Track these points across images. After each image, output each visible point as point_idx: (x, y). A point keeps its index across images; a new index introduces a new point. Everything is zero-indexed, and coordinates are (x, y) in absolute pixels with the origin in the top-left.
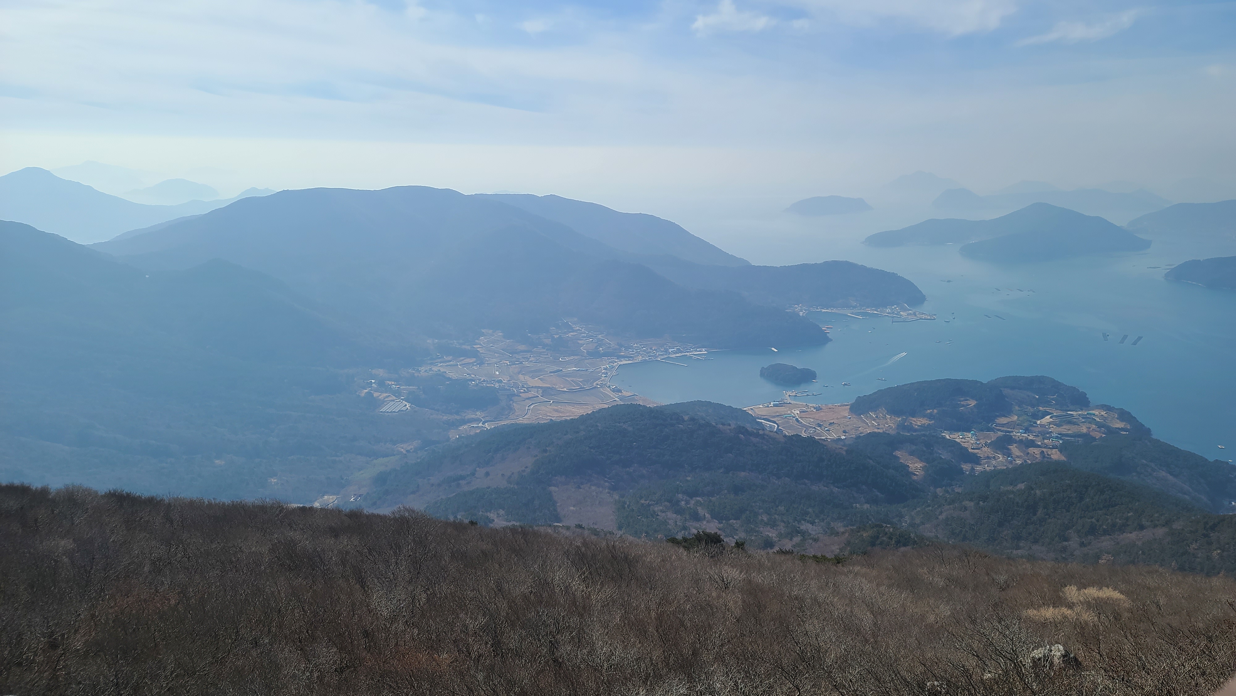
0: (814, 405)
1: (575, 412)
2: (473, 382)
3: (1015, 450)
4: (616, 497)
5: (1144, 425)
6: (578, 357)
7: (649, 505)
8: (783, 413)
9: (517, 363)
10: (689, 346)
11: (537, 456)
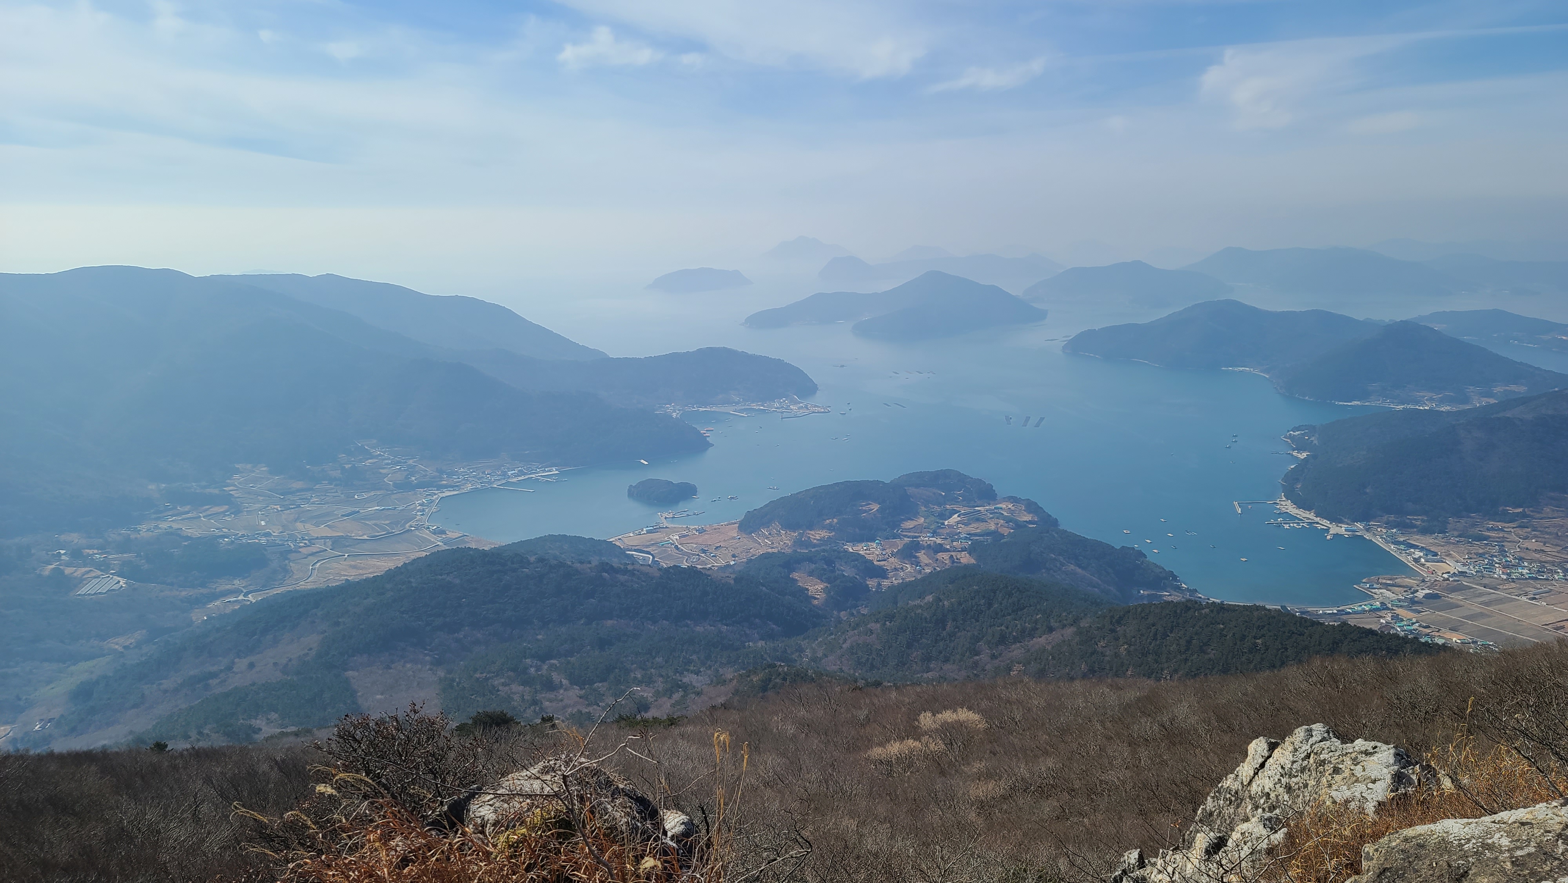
0: (696, 527)
1: (382, 565)
2: (226, 540)
3: (922, 556)
4: (441, 673)
5: (1050, 516)
6: (382, 492)
7: (487, 679)
8: (660, 541)
9: (293, 507)
10: (534, 465)
11: (326, 632)
